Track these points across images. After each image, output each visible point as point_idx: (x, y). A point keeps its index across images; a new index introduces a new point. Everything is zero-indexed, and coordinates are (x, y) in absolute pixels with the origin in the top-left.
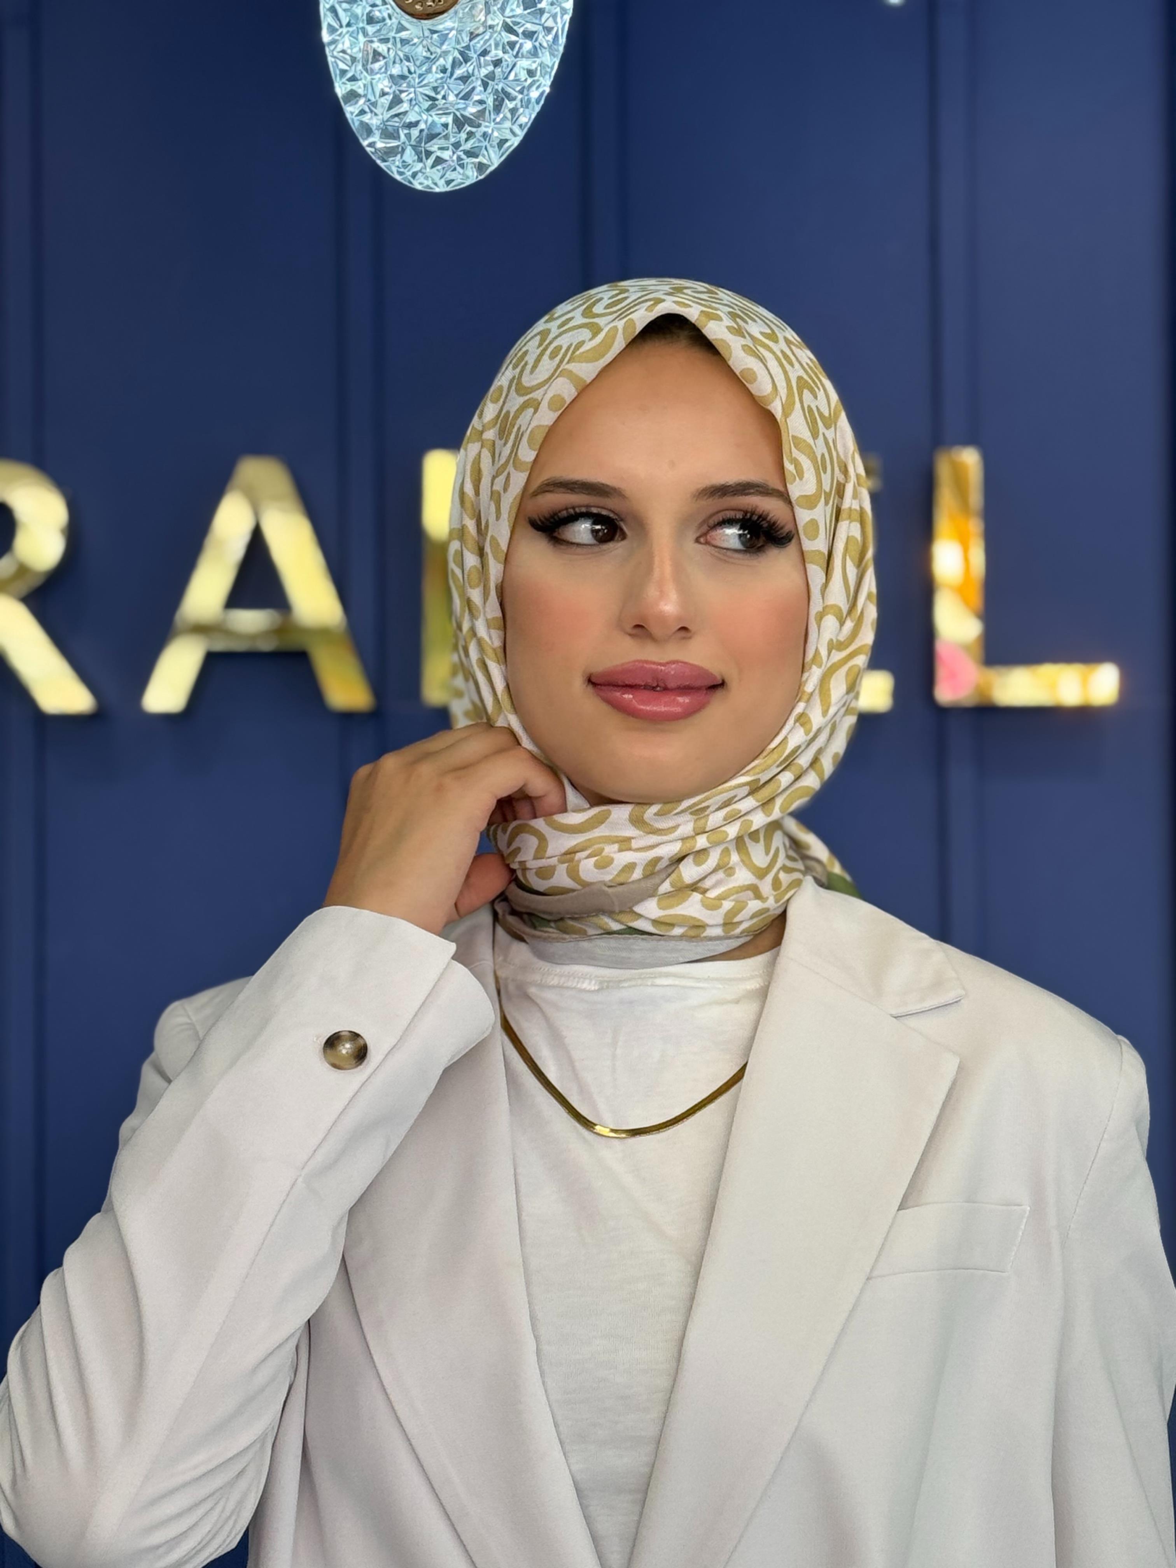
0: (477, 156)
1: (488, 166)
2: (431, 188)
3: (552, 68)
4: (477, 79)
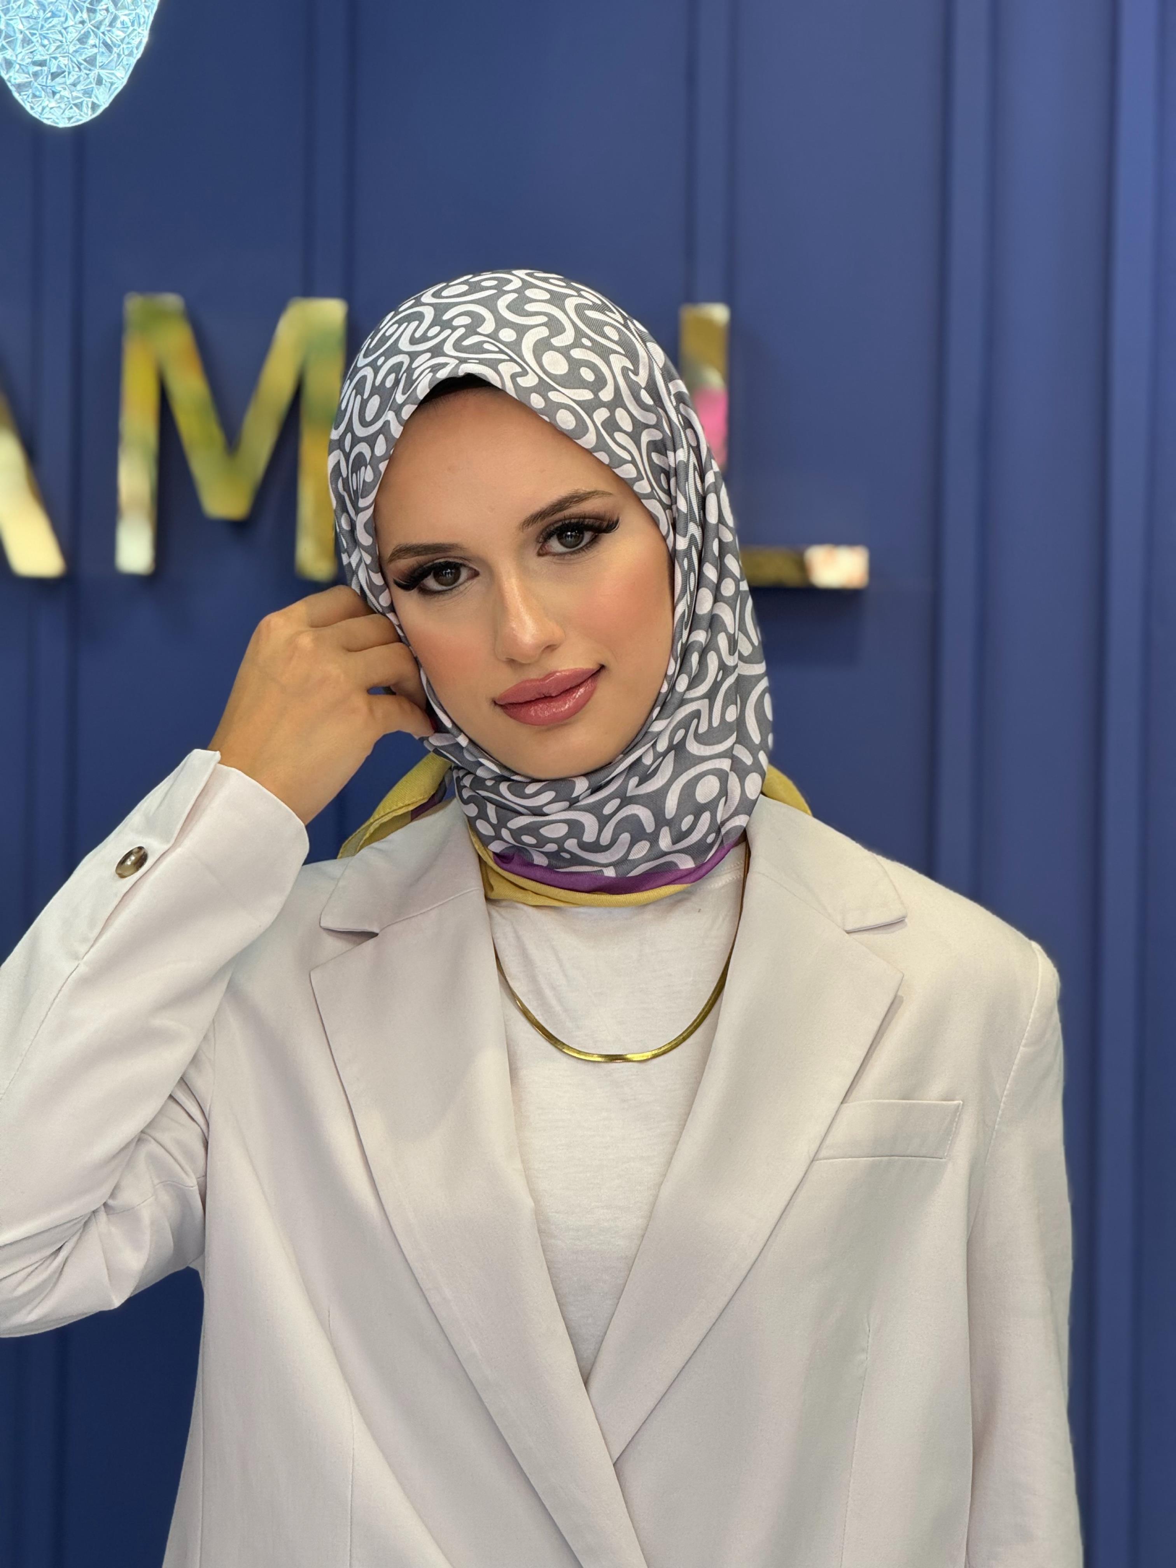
0: (90, 97)
1: (99, 106)
2: (58, 123)
3: (148, 17)
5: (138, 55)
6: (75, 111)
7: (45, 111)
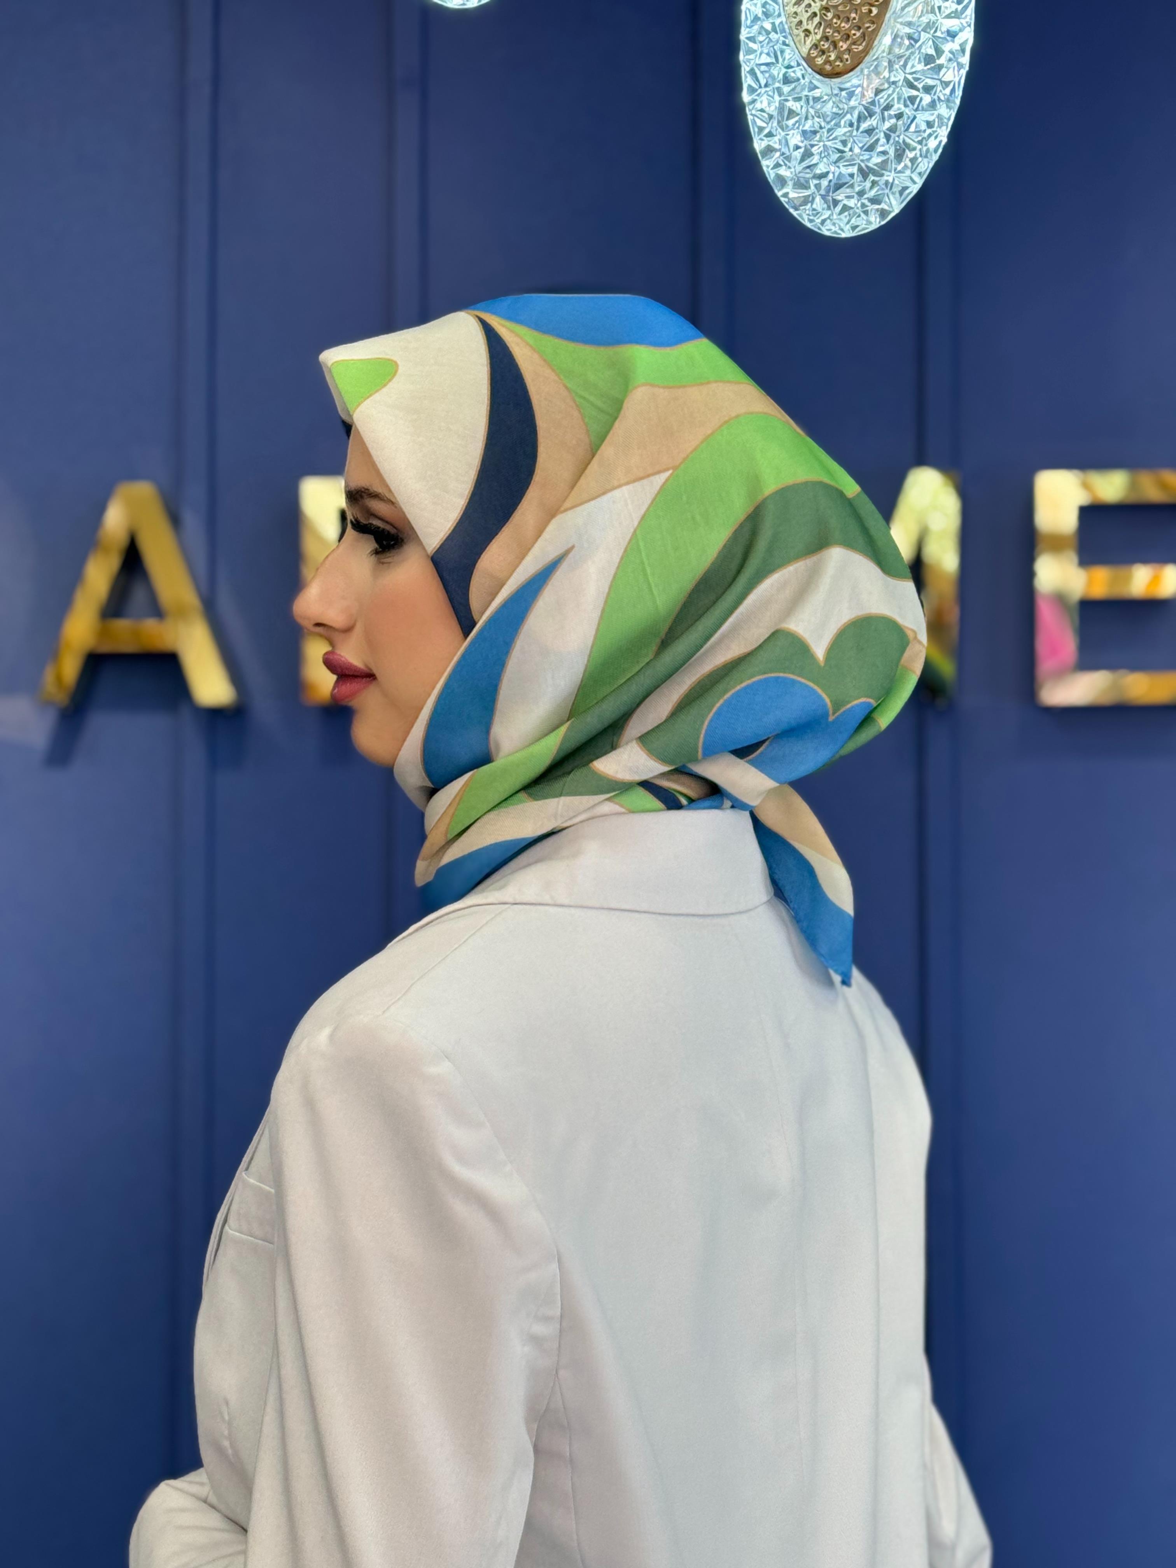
0: (880, 204)
1: (890, 213)
2: (838, 234)
3: (949, 119)
4: (880, 131)
5: (936, 157)
6: (863, 219)
7: (825, 224)
